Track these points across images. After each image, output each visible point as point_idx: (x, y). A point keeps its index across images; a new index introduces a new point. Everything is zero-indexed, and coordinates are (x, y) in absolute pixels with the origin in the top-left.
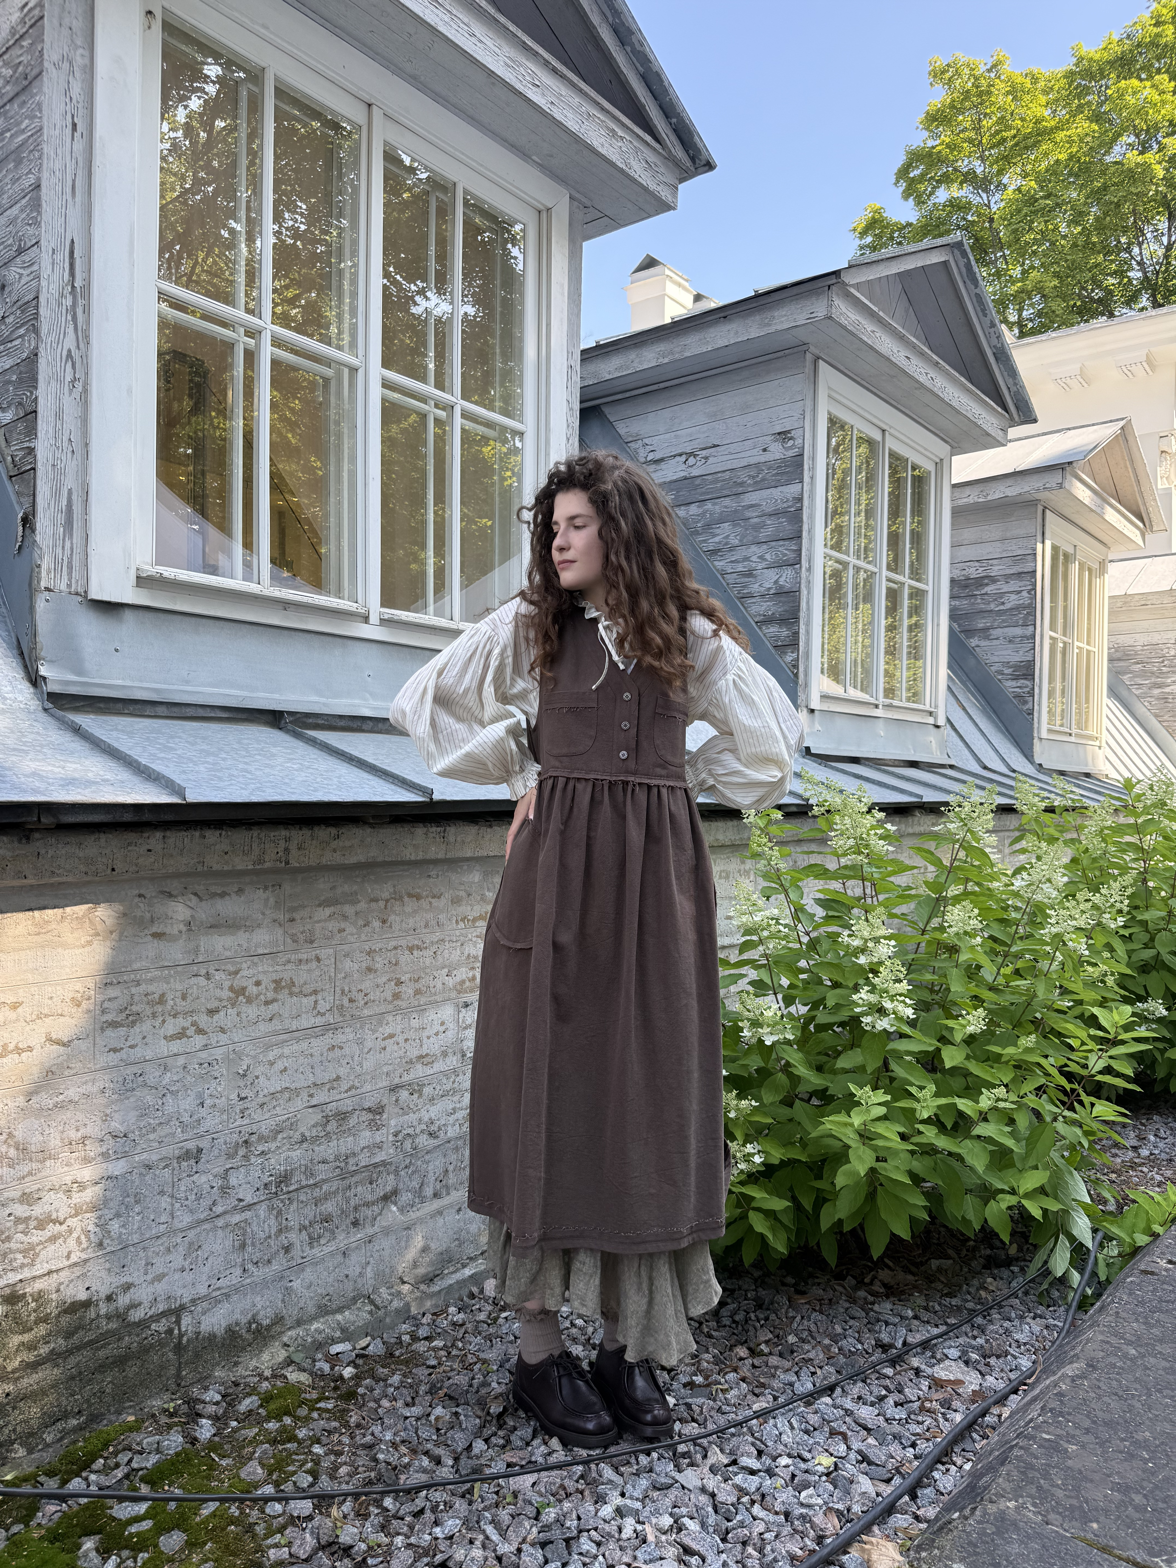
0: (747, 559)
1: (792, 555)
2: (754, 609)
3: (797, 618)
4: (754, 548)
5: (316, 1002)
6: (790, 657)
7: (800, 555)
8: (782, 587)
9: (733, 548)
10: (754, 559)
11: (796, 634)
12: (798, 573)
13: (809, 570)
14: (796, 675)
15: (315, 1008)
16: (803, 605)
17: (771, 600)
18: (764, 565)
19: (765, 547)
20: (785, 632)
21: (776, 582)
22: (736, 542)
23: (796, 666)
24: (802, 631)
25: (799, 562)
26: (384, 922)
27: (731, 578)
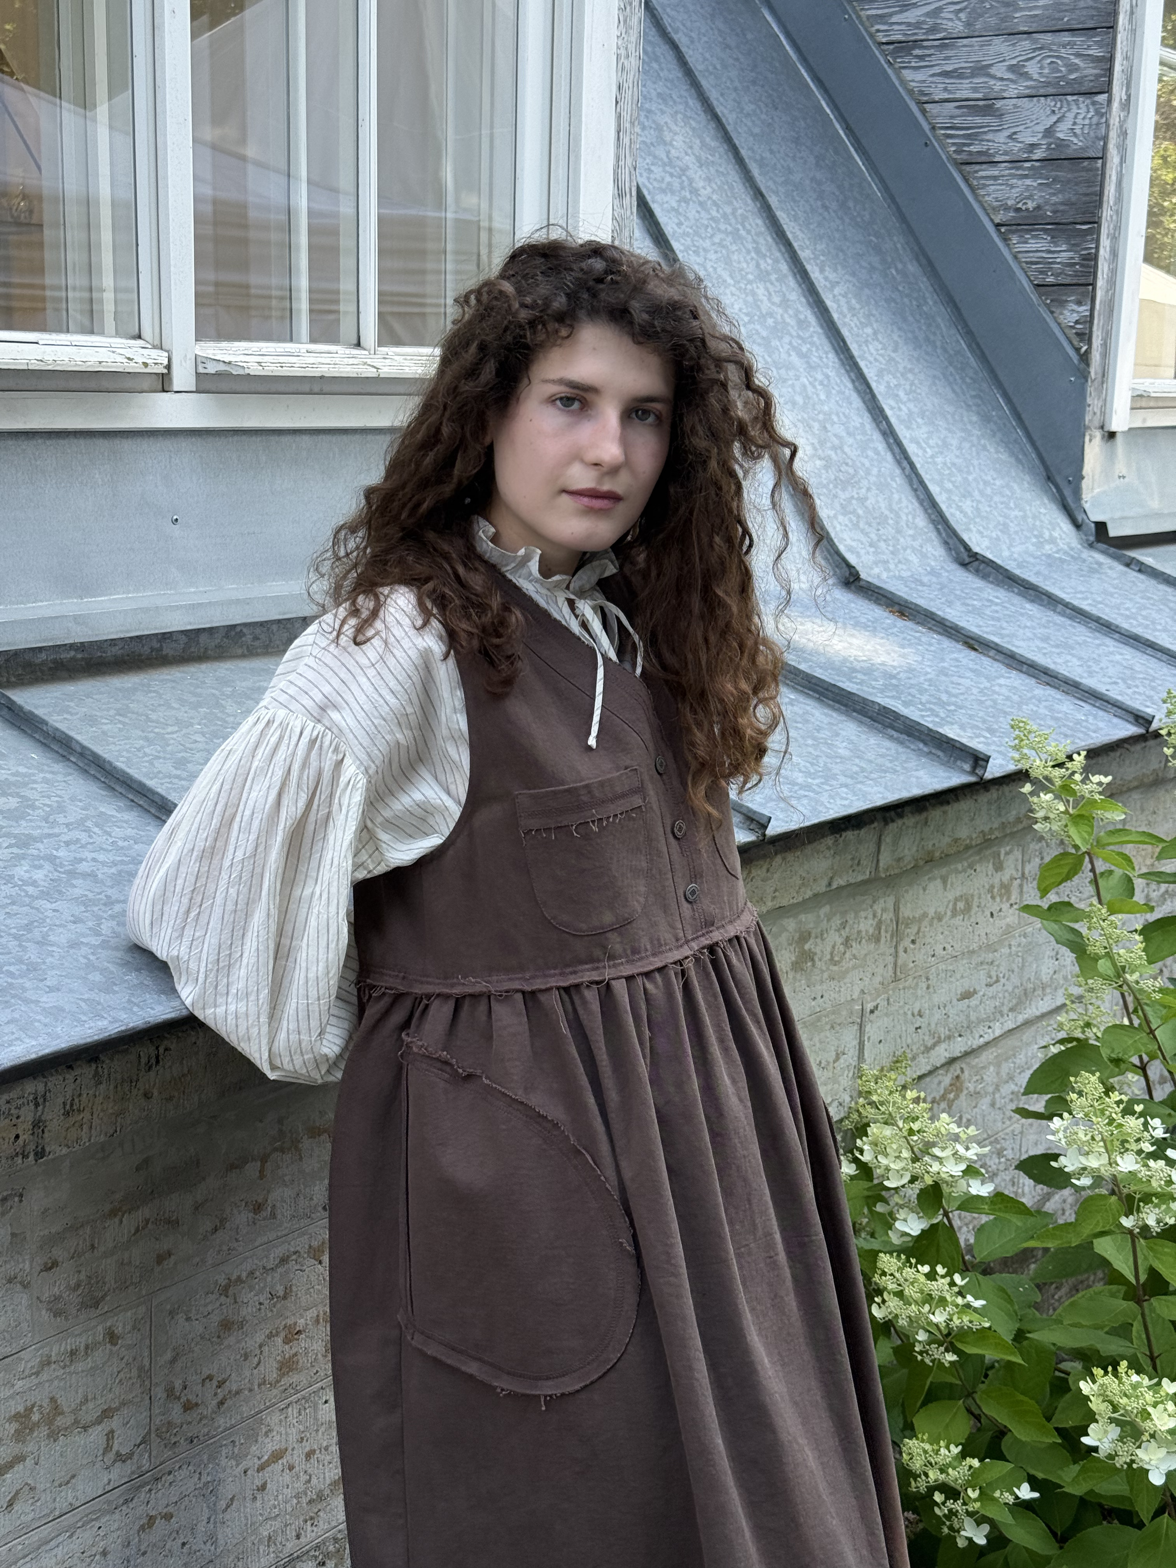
0: (981, 70)
1: (1090, 71)
2: (993, 193)
3: (1096, 222)
4: (1000, 45)
5: (110, 1435)
6: (1071, 314)
7: (1110, 71)
8: (1062, 144)
9: (948, 42)
10: (999, 70)
11: (1091, 260)
12: (1103, 114)
13: (1126, 105)
14: (1085, 358)
15: (108, 1448)
16: (1110, 190)
17: (1034, 173)
18: (1022, 87)
19: (1026, 44)
20: (1064, 254)
21: (1049, 132)
22: (957, 27)
23: (1086, 336)
24: (1104, 253)
25: (1107, 89)
26: (258, 1208)
27: (942, 114)
